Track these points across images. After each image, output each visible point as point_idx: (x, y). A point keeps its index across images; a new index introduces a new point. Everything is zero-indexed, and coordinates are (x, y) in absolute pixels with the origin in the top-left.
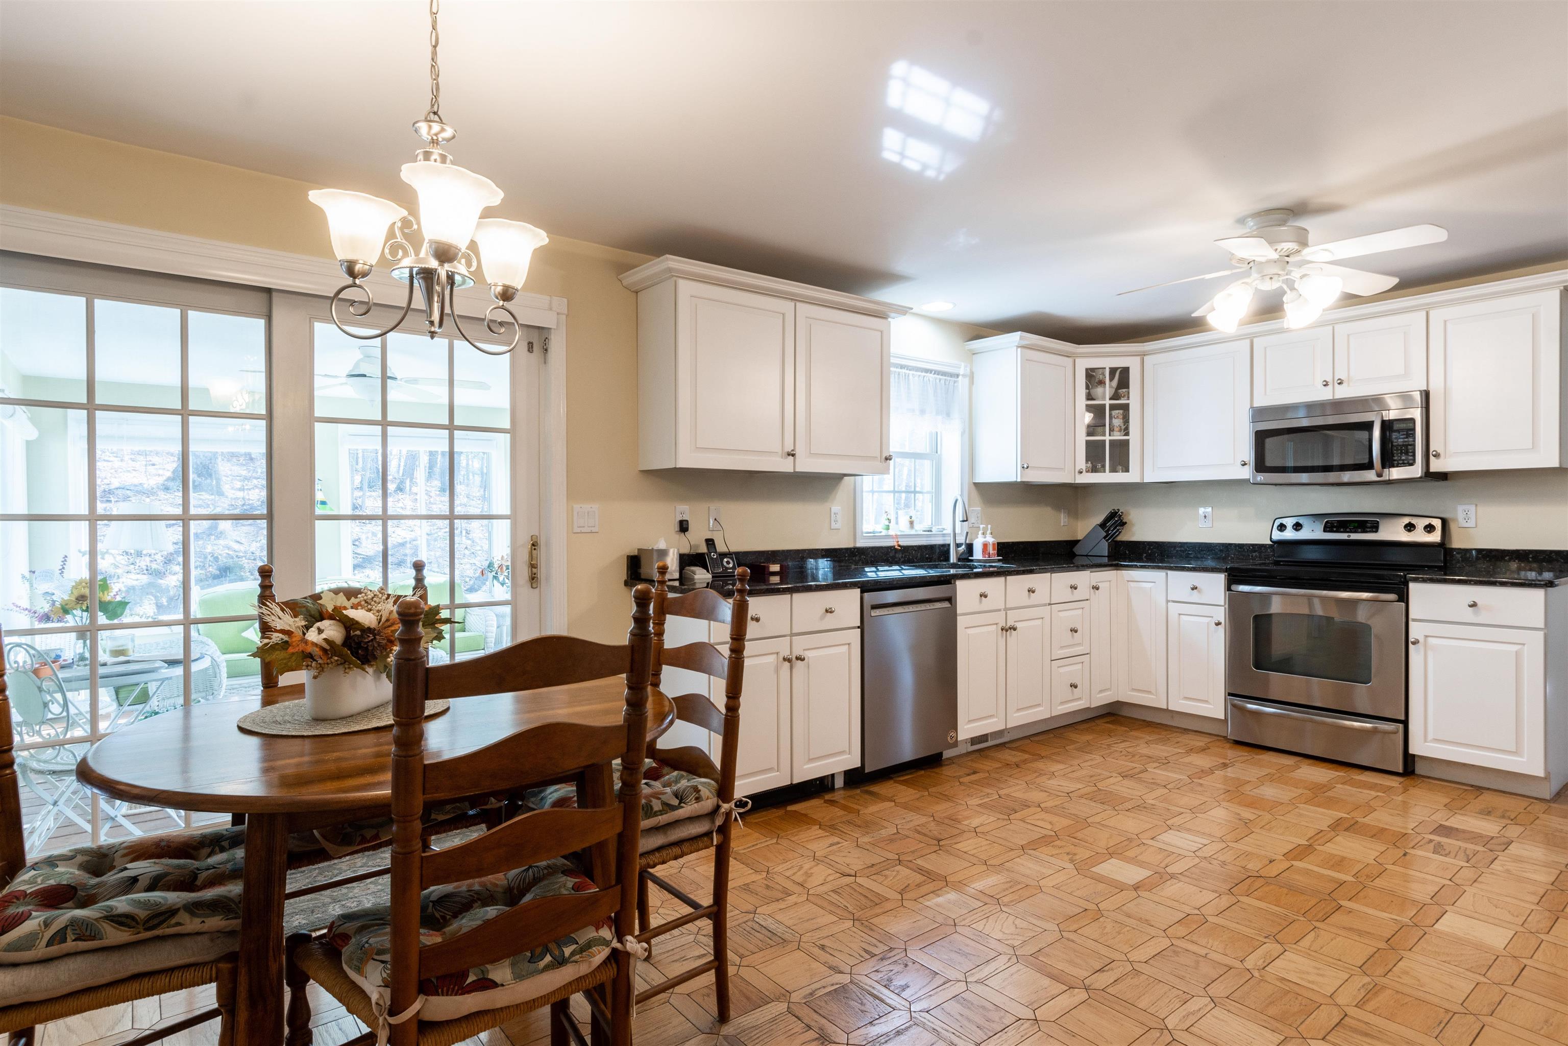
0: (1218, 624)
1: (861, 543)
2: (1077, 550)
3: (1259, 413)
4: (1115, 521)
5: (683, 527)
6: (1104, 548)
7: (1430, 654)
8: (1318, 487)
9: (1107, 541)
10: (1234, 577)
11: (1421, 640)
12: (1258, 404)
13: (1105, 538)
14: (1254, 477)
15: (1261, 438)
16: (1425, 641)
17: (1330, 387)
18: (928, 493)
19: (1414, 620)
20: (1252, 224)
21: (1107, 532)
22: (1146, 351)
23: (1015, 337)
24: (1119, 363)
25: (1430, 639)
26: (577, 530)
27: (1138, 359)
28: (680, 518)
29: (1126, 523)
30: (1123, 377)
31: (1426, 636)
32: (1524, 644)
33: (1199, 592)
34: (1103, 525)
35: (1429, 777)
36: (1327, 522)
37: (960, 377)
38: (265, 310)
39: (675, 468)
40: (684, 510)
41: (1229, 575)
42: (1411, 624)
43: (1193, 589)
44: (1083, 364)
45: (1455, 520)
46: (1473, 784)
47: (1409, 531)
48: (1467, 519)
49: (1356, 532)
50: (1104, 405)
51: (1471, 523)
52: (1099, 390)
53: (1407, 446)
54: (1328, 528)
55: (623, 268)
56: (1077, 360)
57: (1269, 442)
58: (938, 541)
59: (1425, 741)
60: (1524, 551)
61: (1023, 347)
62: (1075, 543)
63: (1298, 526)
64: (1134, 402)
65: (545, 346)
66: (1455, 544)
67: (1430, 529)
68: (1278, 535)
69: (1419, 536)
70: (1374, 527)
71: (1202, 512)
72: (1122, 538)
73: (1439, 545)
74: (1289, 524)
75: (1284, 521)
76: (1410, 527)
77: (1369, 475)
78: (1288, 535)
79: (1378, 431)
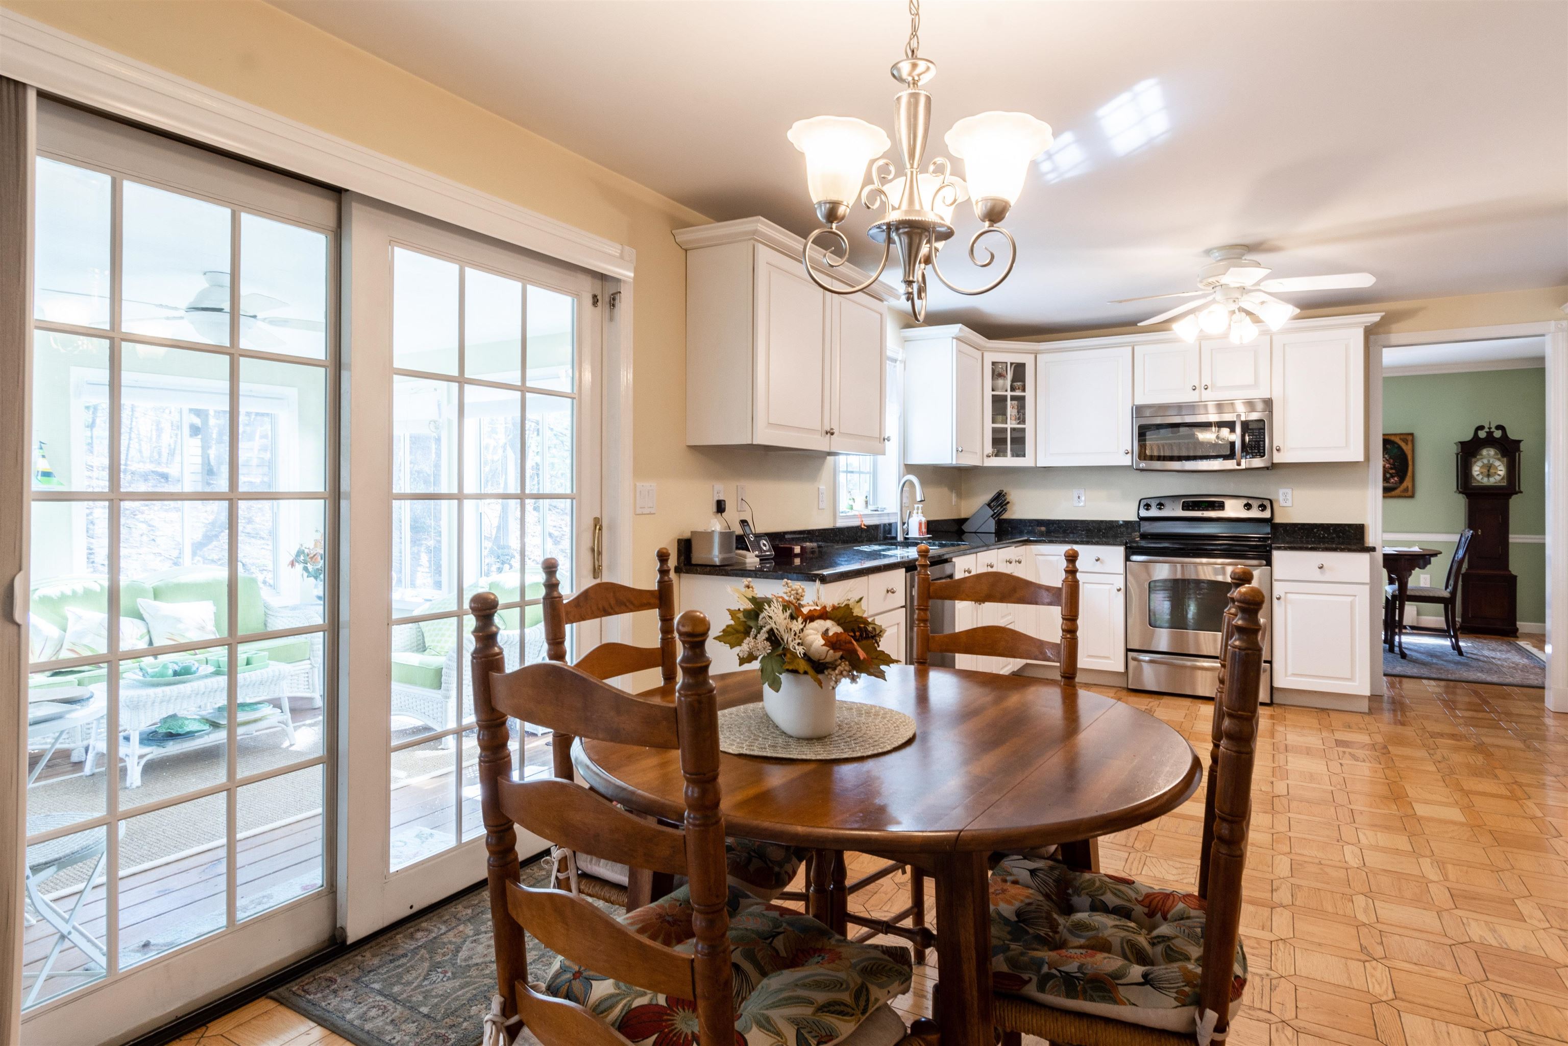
0: (1119, 590)
1: (841, 523)
2: (966, 527)
3: (1138, 410)
4: (999, 501)
5: (720, 507)
6: (991, 526)
7: (1289, 607)
8: (1174, 473)
9: (994, 518)
10: (1131, 550)
11: (1283, 596)
12: (1139, 401)
13: (992, 516)
14: (1137, 464)
15: (1143, 432)
16: (1285, 596)
17: (1197, 390)
18: (868, 473)
19: (1276, 580)
20: (1217, 254)
21: (993, 511)
22: (1039, 350)
23: (956, 329)
24: (1018, 359)
25: (1289, 595)
26: (639, 511)
27: (1033, 356)
28: (716, 498)
29: (1008, 503)
30: (1019, 370)
31: (1286, 593)
32: (1355, 596)
33: (1101, 563)
34: (989, 505)
35: (1285, 705)
36: (1184, 502)
37: (898, 362)
38: (332, 222)
39: (752, 445)
40: (722, 489)
41: (1126, 548)
42: (1275, 584)
43: (1097, 560)
44: (990, 358)
45: (1278, 501)
46: (1317, 706)
47: (1248, 509)
48: (1285, 500)
49: (1207, 510)
50: (1006, 396)
51: (1289, 504)
52: (1000, 382)
53: (1259, 442)
54: (1186, 507)
55: (679, 224)
56: (986, 354)
57: (1149, 435)
58: (885, 520)
59: (1286, 676)
60: (1327, 524)
61: (958, 339)
62: (963, 521)
63: (1160, 506)
64: (1029, 394)
65: (613, 302)
66: (1278, 520)
67: (1263, 508)
68: (1144, 513)
69: (1255, 513)
70: (1221, 506)
71: (1075, 493)
72: (1006, 516)
73: (1269, 521)
74: (1154, 504)
75: (1149, 501)
76: (1248, 506)
77: (1230, 464)
78: (1154, 512)
79: (1240, 430)
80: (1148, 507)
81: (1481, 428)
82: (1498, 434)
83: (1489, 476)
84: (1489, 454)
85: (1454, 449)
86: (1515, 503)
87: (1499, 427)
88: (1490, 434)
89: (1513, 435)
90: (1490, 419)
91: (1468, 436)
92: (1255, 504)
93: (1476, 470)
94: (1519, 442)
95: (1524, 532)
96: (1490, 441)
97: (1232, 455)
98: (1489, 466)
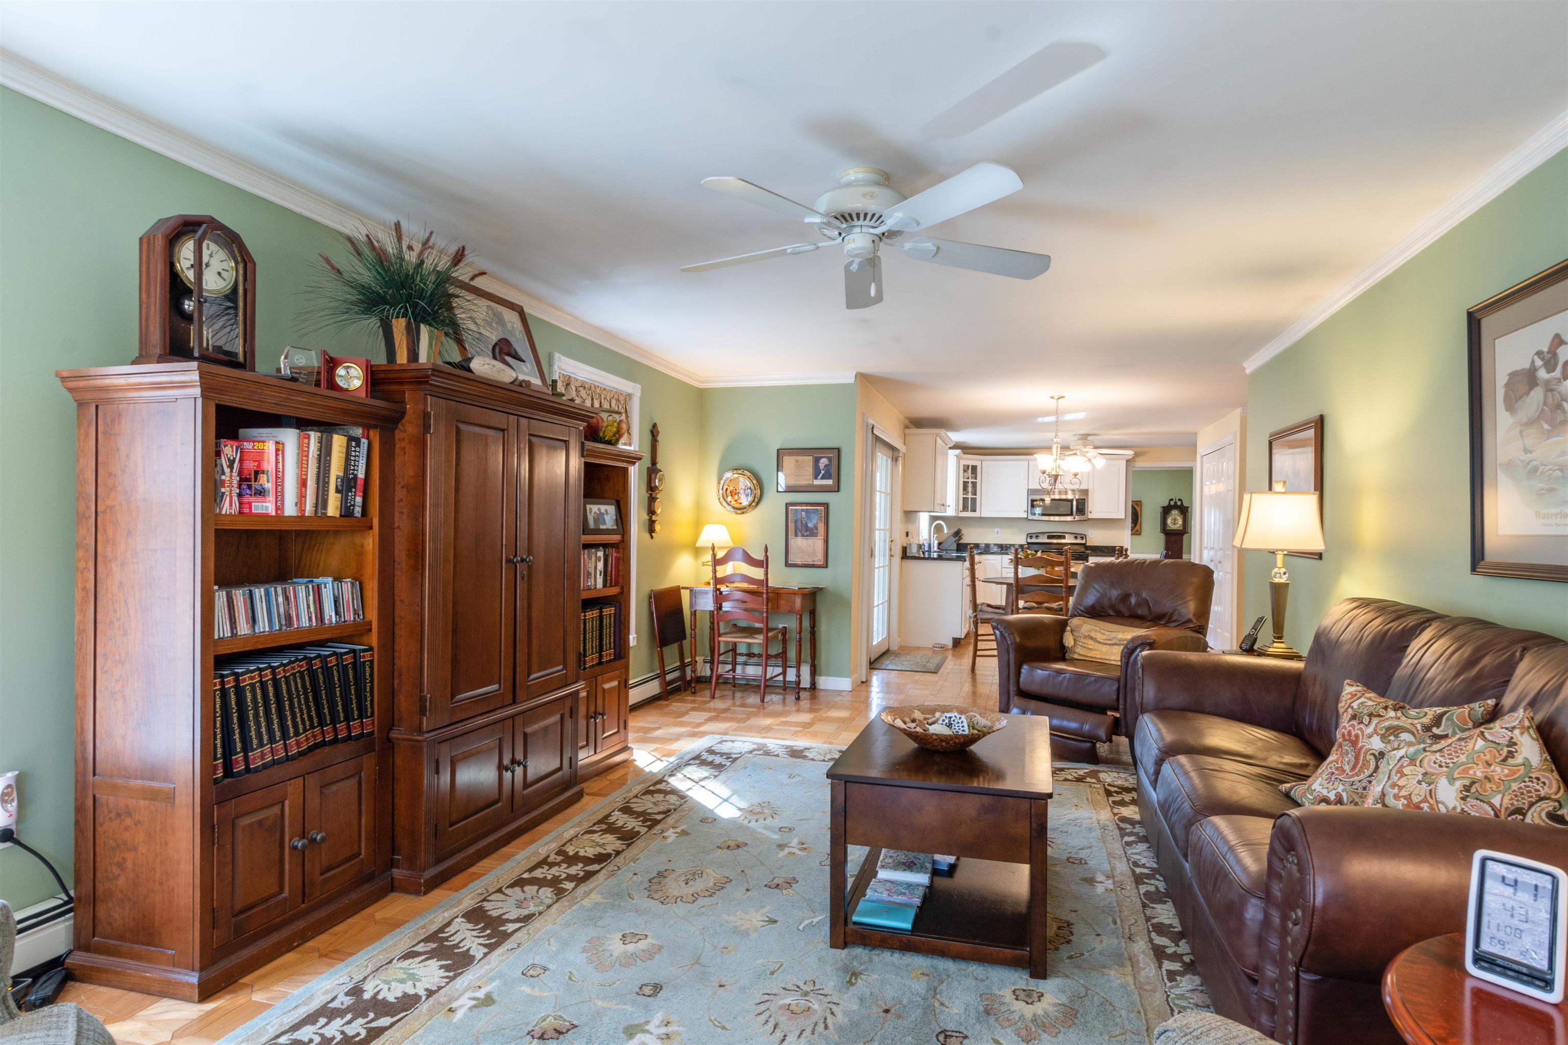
3: (1030, 492)
4: (959, 534)
12: (1030, 488)
14: (1029, 517)
15: (1032, 502)
21: (956, 539)
22: (984, 460)
24: (975, 463)
27: (981, 463)
29: (963, 535)
30: (974, 468)
34: (955, 535)
36: (1048, 535)
44: (961, 462)
45: (1088, 536)
48: (1092, 535)
49: (1058, 539)
50: (968, 482)
51: (1093, 537)
52: (966, 475)
53: (1083, 508)
54: (1049, 537)
55: (907, 427)
56: (965, 461)
57: (1035, 504)
63: (1037, 537)
64: (978, 481)
65: (896, 460)
66: (1088, 544)
67: (1082, 538)
68: (1029, 541)
69: (1079, 541)
70: (1064, 537)
71: (996, 530)
72: (961, 542)
73: (1084, 544)
74: (1034, 536)
75: (1031, 535)
76: (1076, 538)
77: (1069, 518)
78: (1034, 540)
79: (1075, 503)
80: (1031, 537)
81: (1171, 500)
82: (1179, 503)
83: (1174, 525)
84: (1175, 513)
85: (1160, 510)
86: (1185, 537)
87: (1180, 500)
88: (1176, 503)
89: (1185, 504)
90: (1176, 496)
91: (1166, 504)
92: (1079, 536)
93: (1169, 521)
94: (1188, 508)
96: (1175, 507)
97: (1071, 514)
98: (1175, 520)
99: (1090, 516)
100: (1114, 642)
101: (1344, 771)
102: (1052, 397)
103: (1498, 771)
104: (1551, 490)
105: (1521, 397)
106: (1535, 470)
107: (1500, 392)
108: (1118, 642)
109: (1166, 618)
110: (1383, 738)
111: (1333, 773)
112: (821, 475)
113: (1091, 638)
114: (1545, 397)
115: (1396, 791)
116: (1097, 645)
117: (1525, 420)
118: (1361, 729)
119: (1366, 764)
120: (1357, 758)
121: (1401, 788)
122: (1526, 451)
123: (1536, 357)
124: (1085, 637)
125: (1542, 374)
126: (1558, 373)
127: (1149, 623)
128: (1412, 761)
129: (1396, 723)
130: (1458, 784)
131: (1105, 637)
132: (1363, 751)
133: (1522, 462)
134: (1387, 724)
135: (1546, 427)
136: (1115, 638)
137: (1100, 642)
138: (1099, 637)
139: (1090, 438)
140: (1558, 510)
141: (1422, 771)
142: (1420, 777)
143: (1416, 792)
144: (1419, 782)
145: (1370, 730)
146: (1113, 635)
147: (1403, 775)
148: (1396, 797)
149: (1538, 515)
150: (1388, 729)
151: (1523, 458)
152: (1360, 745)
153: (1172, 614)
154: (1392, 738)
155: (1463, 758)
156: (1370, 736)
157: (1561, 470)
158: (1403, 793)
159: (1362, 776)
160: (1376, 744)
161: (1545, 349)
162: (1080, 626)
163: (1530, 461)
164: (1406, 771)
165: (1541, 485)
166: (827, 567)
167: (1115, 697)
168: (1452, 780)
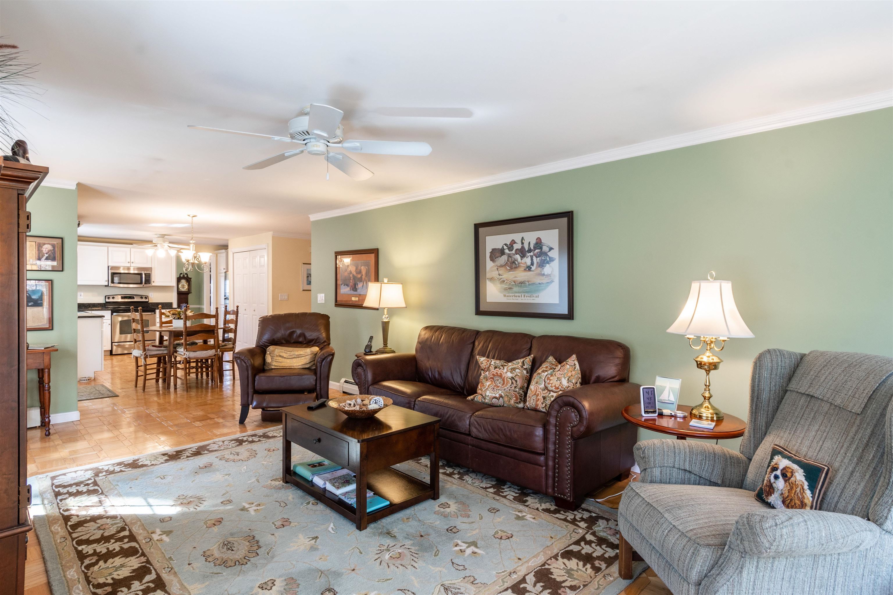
10: (112, 312)
12: (110, 265)
14: (109, 285)
15: (112, 275)
41: (110, 311)
45: (149, 296)
49: (129, 299)
51: (152, 297)
54: (122, 298)
57: (114, 276)
63: (113, 298)
66: (149, 302)
67: (146, 298)
68: (107, 300)
69: (144, 300)
70: (134, 298)
73: (146, 302)
74: (111, 297)
75: (109, 296)
76: (141, 298)
77: (136, 286)
78: (111, 300)
79: (144, 276)
80: (109, 298)
81: (181, 274)
82: (186, 276)
83: (183, 288)
84: (183, 282)
86: (189, 296)
87: (186, 274)
88: (184, 276)
89: (189, 276)
90: (184, 271)
91: (178, 276)
92: (144, 297)
93: (180, 286)
94: (191, 278)
95: (193, 304)
96: (184, 278)
97: (141, 283)
98: (183, 285)
99: (153, 284)
100: (293, 356)
101: (498, 387)
102: (189, 216)
103: (573, 373)
104: (510, 288)
105: (497, 257)
106: (504, 281)
107: (488, 255)
108: (296, 356)
109: (314, 342)
110: (511, 372)
111: (494, 388)
112: (45, 257)
113: (280, 356)
114: (508, 259)
115: (550, 385)
116: (283, 359)
117: (499, 265)
118: (502, 371)
119: (508, 382)
120: (504, 380)
121: (552, 384)
122: (499, 275)
123: (504, 245)
124: (277, 356)
125: (507, 251)
126: (514, 252)
127: (305, 345)
128: (552, 375)
129: (513, 367)
130: (566, 379)
131: (288, 355)
132: (505, 378)
133: (498, 278)
134: (510, 367)
135: (508, 268)
136: (294, 354)
137: (285, 358)
138: (285, 355)
139: (166, 237)
140: (513, 295)
141: (556, 377)
142: (557, 379)
143: (557, 384)
144: (557, 381)
145: (505, 370)
146: (292, 353)
147: (550, 380)
148: (551, 387)
149: (505, 296)
150: (511, 369)
151: (498, 277)
152: (503, 376)
153: (317, 339)
154: (514, 372)
155: (566, 371)
156: (506, 373)
157: (515, 282)
158: (553, 385)
159: (508, 386)
160: (509, 375)
161: (508, 244)
162: (274, 351)
163: (501, 279)
164: (551, 378)
165: (507, 286)
166: (52, 329)
167: (314, 384)
168: (565, 378)
